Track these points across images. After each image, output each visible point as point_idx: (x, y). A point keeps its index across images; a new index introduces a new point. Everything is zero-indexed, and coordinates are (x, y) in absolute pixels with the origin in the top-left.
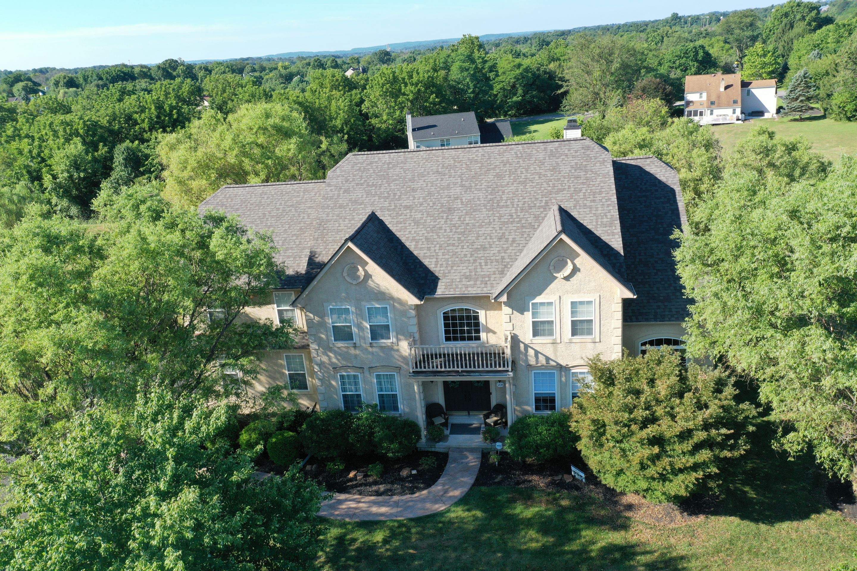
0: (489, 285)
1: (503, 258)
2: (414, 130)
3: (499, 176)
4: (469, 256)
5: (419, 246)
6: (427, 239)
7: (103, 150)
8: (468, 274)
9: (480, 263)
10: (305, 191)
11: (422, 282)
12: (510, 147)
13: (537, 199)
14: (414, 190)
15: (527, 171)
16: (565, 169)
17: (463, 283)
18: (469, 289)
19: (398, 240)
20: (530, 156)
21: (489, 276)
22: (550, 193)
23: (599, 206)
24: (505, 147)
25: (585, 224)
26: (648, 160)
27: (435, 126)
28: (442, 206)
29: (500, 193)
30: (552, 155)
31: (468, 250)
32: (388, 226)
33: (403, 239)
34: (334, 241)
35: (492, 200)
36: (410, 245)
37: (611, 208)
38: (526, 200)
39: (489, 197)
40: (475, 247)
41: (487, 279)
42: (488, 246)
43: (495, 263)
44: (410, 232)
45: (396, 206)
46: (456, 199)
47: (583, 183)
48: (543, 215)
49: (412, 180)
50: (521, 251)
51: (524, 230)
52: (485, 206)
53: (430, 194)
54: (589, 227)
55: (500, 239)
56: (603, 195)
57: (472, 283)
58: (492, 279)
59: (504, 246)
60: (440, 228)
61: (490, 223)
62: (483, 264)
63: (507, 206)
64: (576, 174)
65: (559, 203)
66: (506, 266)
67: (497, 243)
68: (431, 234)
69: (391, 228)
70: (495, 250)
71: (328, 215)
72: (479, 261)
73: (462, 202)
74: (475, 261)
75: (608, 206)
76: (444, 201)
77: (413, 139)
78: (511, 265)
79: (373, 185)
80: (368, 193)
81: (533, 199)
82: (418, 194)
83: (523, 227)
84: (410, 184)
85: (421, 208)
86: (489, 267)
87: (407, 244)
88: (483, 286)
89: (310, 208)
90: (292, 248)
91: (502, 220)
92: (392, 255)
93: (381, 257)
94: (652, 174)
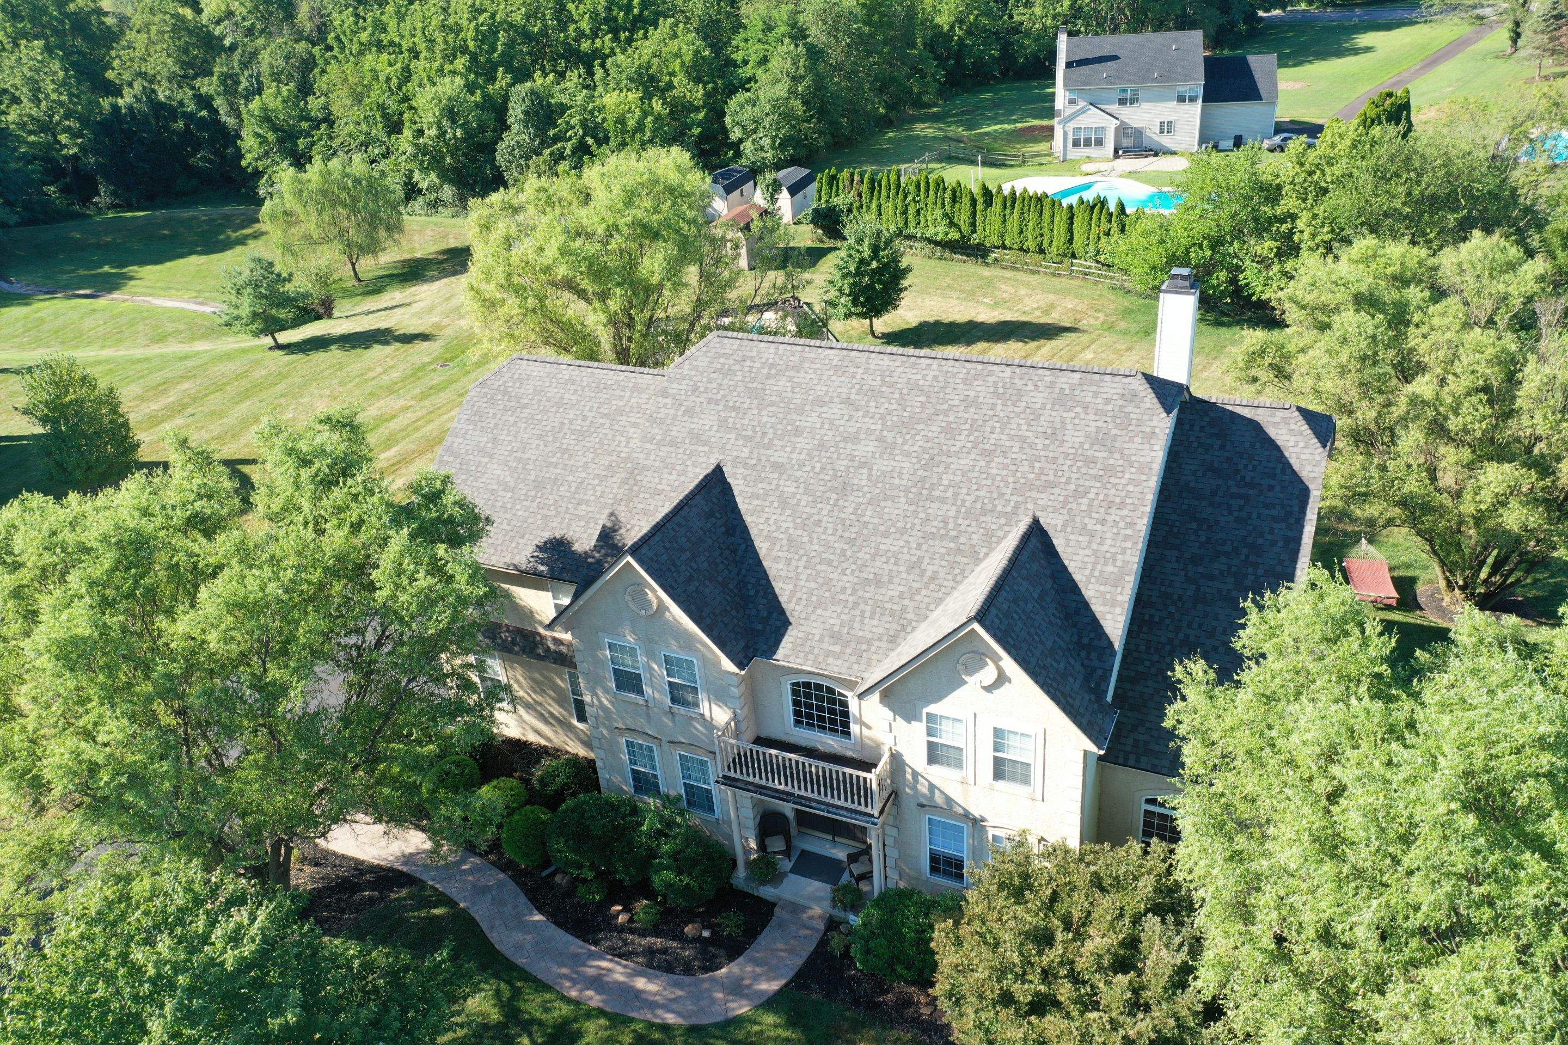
0: (864, 661)
1: (904, 610)
2: (1069, 65)
3: (950, 431)
4: (849, 591)
5: (774, 553)
6: (790, 540)
7: (502, 79)
8: (836, 629)
9: (863, 612)
10: (636, 389)
11: (760, 627)
12: (990, 368)
13: (1001, 495)
14: (797, 432)
15: (1003, 428)
16: (1073, 438)
17: (825, 646)
18: (830, 660)
19: (745, 530)
20: (1019, 394)
21: (869, 643)
22: (1030, 486)
23: (1109, 535)
24: (980, 367)
25: (1071, 569)
26: (1280, 414)
27: (1115, 58)
28: (835, 476)
29: (941, 470)
30: (1061, 401)
31: (851, 578)
32: (738, 499)
33: (753, 532)
34: (645, 512)
35: (923, 480)
36: (762, 547)
37: (1129, 544)
38: (982, 493)
39: (920, 473)
40: (864, 575)
41: (864, 647)
42: (886, 579)
43: (887, 618)
44: (768, 519)
45: (759, 460)
46: (863, 465)
47: (1096, 478)
48: (1000, 533)
49: (800, 410)
50: (939, 601)
51: (958, 558)
52: (907, 491)
53: (822, 446)
54: (1077, 577)
55: (910, 569)
56: (1125, 512)
57: (837, 648)
58: (873, 649)
59: (915, 585)
60: (819, 523)
61: (903, 531)
62: (867, 614)
63: (944, 500)
64: (1090, 453)
65: (1038, 514)
66: (904, 628)
67: (904, 575)
68: (799, 532)
69: (740, 505)
70: (895, 590)
71: (648, 454)
72: (862, 606)
73: (870, 475)
74: (856, 604)
75: (1127, 538)
76: (841, 465)
77: (1065, 85)
78: (914, 629)
79: (734, 408)
80: (722, 424)
81: (995, 495)
82: (803, 442)
83: (959, 551)
84: (794, 417)
85: (799, 473)
86: (875, 622)
87: (757, 543)
88: (854, 659)
89: (634, 425)
90: (587, 502)
91: (927, 529)
92: (721, 567)
93: (690, 579)
94: (1277, 448)
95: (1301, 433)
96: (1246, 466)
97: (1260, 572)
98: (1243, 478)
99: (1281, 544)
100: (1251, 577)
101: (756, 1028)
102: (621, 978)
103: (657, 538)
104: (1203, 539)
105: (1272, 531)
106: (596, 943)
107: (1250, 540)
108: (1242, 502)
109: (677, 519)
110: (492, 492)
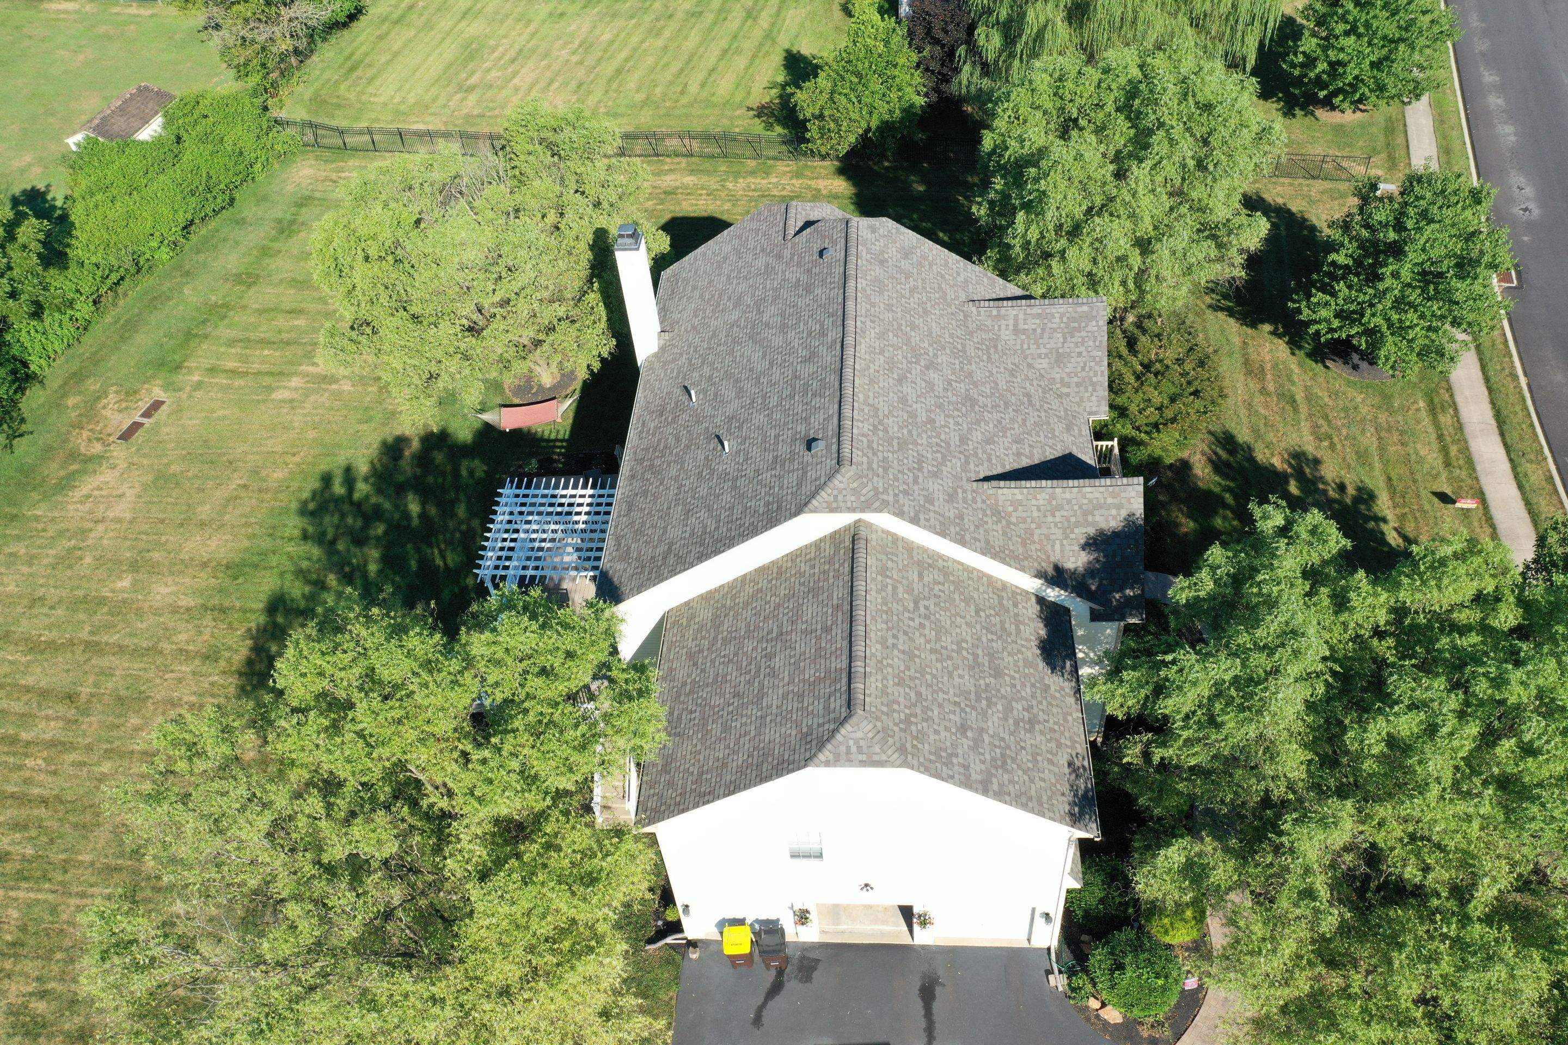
20: (878, 281)
23: (965, 273)
28: (962, 403)
30: (880, 262)
35: (952, 352)
110: (1016, 723)
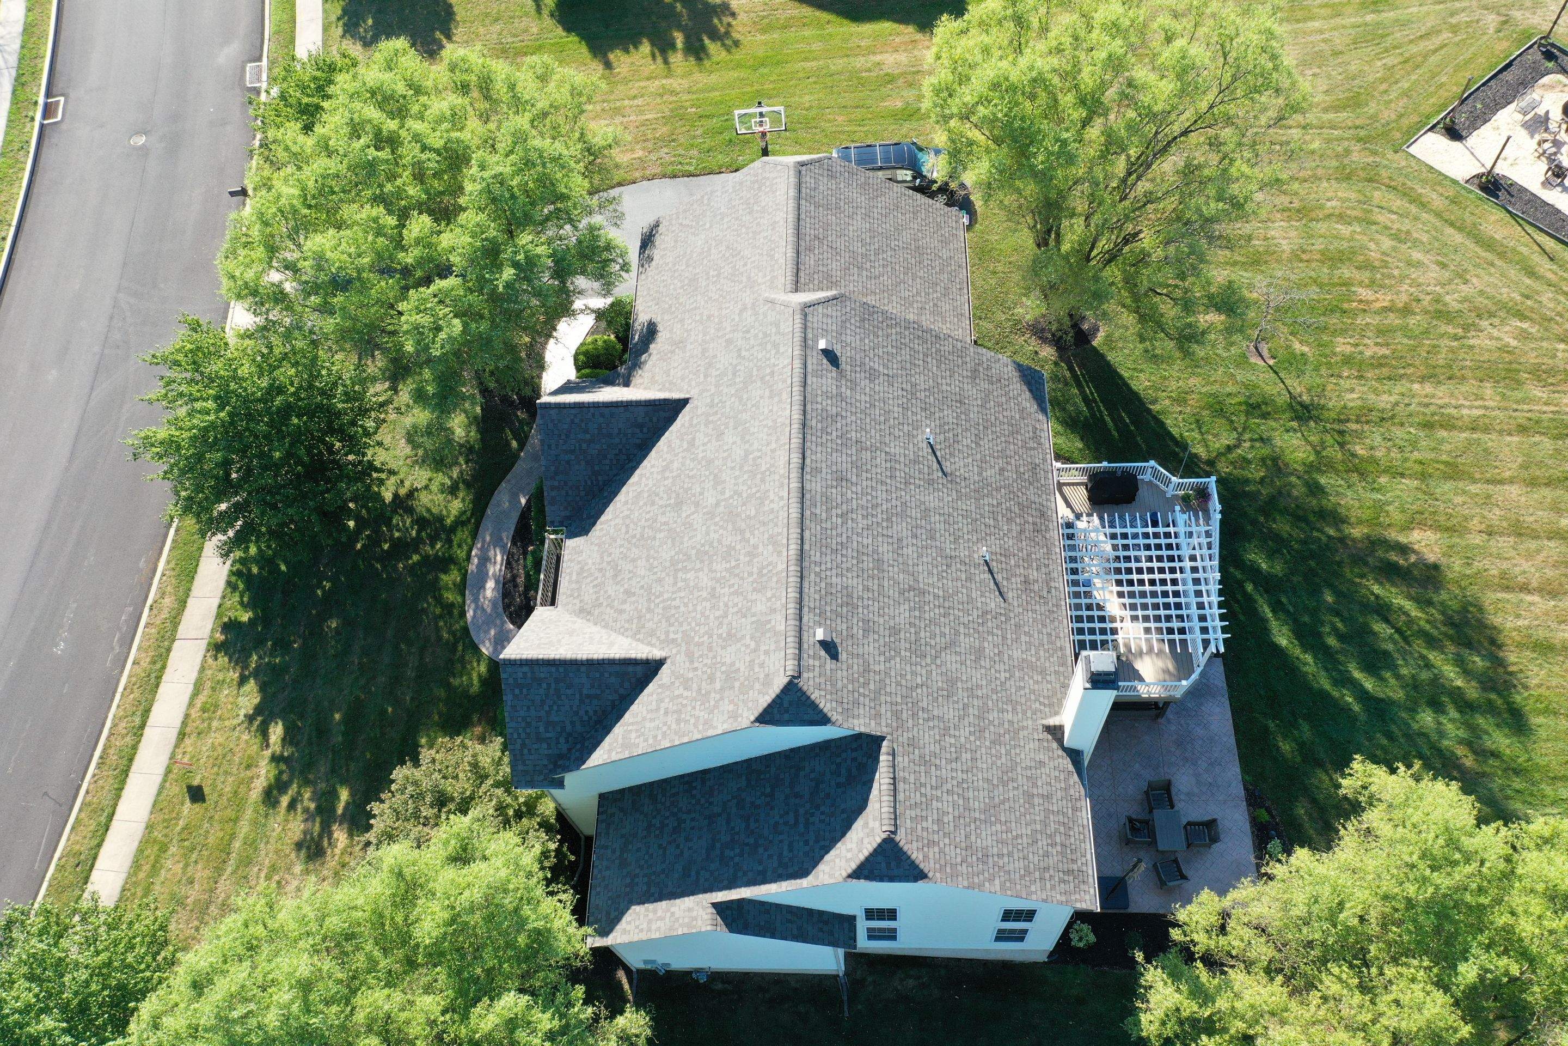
1: (600, 605)
3: (728, 553)
6: (640, 493)
9: (597, 578)
15: (734, 593)
16: (729, 654)
17: (575, 568)
20: (763, 589)
21: (579, 596)
22: (689, 642)
23: (657, 723)
25: (632, 708)
28: (687, 491)
29: (698, 566)
32: (668, 433)
33: (645, 463)
35: (689, 558)
36: (635, 478)
39: (694, 552)
40: (621, 563)
42: (619, 579)
43: (594, 598)
44: (655, 466)
45: (696, 425)
46: (697, 505)
48: (653, 641)
49: (737, 425)
51: (635, 621)
52: (680, 552)
53: (709, 463)
55: (626, 592)
57: (573, 578)
60: (653, 504)
61: (652, 569)
62: (596, 582)
63: (675, 584)
64: (719, 675)
65: (668, 661)
67: (622, 590)
68: (646, 495)
69: (661, 440)
70: (612, 590)
73: (690, 516)
74: (602, 570)
76: (696, 489)
79: (735, 373)
80: (722, 375)
81: (681, 620)
82: (712, 447)
83: (640, 618)
84: (731, 424)
85: (688, 462)
87: (637, 472)
91: (654, 585)
92: (607, 462)
93: (572, 452)
94: (843, 834)
95: (860, 851)
96: (822, 813)
97: (737, 859)
98: (812, 815)
99: (760, 868)
100: (732, 854)
101: (475, 664)
102: (491, 573)
103: (573, 411)
104: (758, 802)
105: (770, 856)
106: (514, 543)
107: (761, 841)
108: (792, 822)
109: (607, 411)
